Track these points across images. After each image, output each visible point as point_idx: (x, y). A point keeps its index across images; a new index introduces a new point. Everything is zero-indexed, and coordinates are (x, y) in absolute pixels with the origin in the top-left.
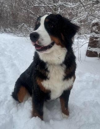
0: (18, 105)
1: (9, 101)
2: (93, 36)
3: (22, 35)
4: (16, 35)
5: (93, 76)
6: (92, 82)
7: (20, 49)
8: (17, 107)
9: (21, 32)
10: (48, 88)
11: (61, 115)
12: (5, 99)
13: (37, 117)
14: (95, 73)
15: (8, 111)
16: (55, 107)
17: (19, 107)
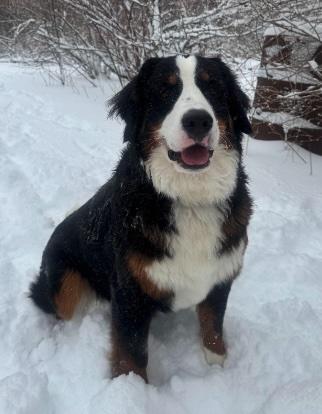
0: (56, 327)
1: (25, 318)
2: (268, 75)
3: (27, 60)
4: (8, 60)
5: (278, 209)
6: (280, 231)
7: (29, 113)
8: (52, 335)
9: (24, 46)
10: (167, 284)
11: (203, 355)
12: (8, 311)
13: (131, 374)
14: (285, 199)
15: (25, 355)
16: (181, 329)
17: (60, 336)
